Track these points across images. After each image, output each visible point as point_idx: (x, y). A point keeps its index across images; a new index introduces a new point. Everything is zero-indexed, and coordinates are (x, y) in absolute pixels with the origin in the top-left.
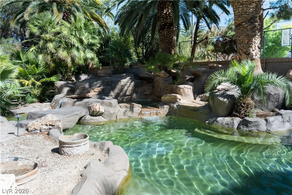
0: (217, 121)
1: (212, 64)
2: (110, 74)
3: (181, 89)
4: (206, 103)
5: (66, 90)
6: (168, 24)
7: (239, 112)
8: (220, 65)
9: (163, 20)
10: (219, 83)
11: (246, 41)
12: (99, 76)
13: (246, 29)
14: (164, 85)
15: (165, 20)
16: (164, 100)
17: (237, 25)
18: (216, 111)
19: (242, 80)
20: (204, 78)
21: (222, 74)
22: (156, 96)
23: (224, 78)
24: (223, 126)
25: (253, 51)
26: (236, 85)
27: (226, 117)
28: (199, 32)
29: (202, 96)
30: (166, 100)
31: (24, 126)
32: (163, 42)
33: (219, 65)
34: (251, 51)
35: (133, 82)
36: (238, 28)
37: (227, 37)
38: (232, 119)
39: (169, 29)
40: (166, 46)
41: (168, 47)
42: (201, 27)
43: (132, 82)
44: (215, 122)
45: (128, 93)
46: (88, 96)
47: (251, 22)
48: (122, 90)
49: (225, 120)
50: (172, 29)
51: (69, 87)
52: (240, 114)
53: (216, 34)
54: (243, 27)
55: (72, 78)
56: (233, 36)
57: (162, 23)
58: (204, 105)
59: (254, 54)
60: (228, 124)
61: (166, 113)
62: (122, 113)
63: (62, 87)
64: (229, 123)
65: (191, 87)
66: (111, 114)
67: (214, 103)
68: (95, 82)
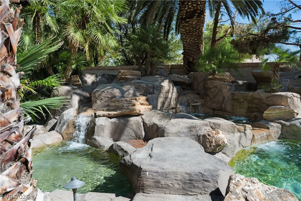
2: (139, 76)
14: (230, 92)
15: (195, 5)
30: (272, 116)
32: (191, 35)
35: (175, 88)
39: (199, 17)
40: (194, 40)
42: (221, 21)
43: (173, 86)
46: (138, 112)
48: (166, 98)
61: (278, 136)
65: (300, 96)
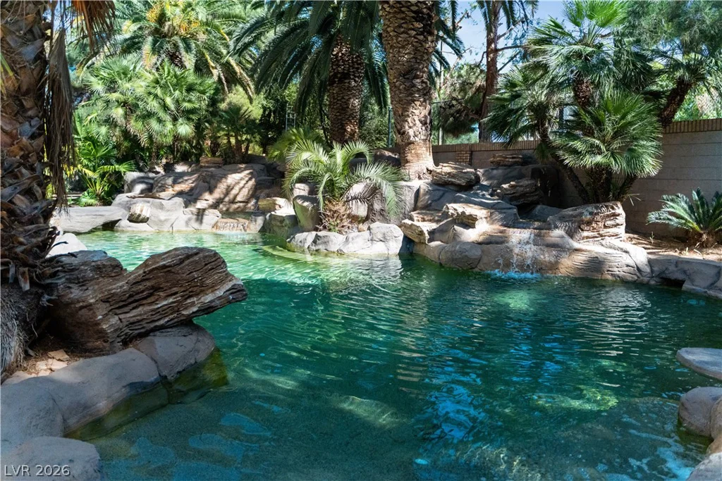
0: (295, 239)
5: (139, 188)
6: (339, 75)
13: (399, 89)
15: (334, 67)
25: (410, 127)
34: (407, 127)
35: (253, 180)
39: (342, 83)
40: (335, 115)
41: (339, 117)
43: (251, 179)
45: (239, 199)
47: (408, 79)
50: (347, 84)
51: (147, 183)
54: (395, 87)
55: (155, 168)
57: (331, 72)
59: (411, 132)
61: (259, 228)
62: (183, 223)
63: (134, 182)
66: (161, 221)
68: (190, 176)
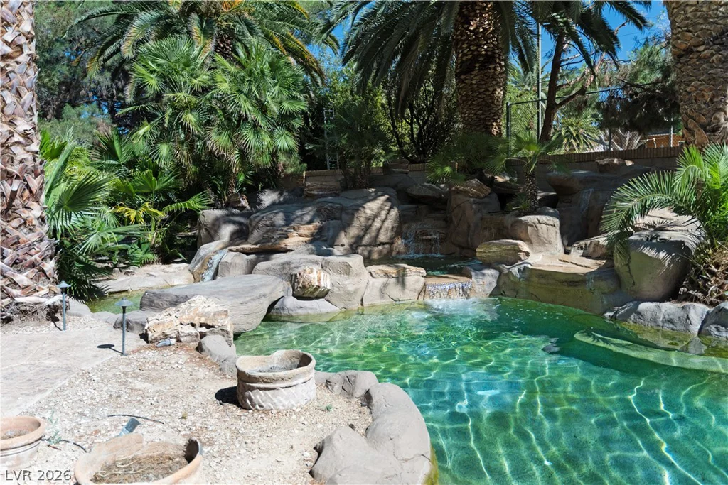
0: (639, 313)
1: (605, 160)
2: (337, 190)
3: (529, 227)
4: (602, 262)
5: (227, 231)
6: (481, 59)
7: (701, 287)
8: (628, 160)
9: (467, 47)
10: (644, 211)
11: (708, 95)
12: (308, 195)
13: (708, 62)
14: (479, 215)
15: (473, 48)
16: (484, 255)
17: (678, 53)
18: (634, 284)
19: (708, 201)
20: (586, 196)
21: (653, 186)
22: (455, 244)
23: (658, 197)
24: (659, 326)
26: (691, 214)
27: (662, 300)
28: (562, 76)
29: (586, 244)
30: (488, 256)
31: (136, 327)
32: (470, 105)
33: (626, 161)
34: (723, 120)
36: (683, 60)
37: (638, 86)
38: (683, 307)
39: (484, 70)
40: (475, 114)
41: (482, 117)
42: (567, 62)
43: (391, 208)
44: (632, 316)
45: (382, 238)
46: (283, 246)
47: (722, 44)
48: (367, 229)
49: (663, 311)
50: (492, 71)
51: (234, 223)
52: (705, 294)
53: (608, 79)
54: (699, 58)
55: (240, 202)
56: (655, 84)
58: (595, 268)
60: (671, 321)
61: (490, 290)
62: (376, 292)
63: (217, 224)
64: (676, 320)
65: (557, 222)
66: (349, 293)
67: (628, 265)
68: (298, 209)
